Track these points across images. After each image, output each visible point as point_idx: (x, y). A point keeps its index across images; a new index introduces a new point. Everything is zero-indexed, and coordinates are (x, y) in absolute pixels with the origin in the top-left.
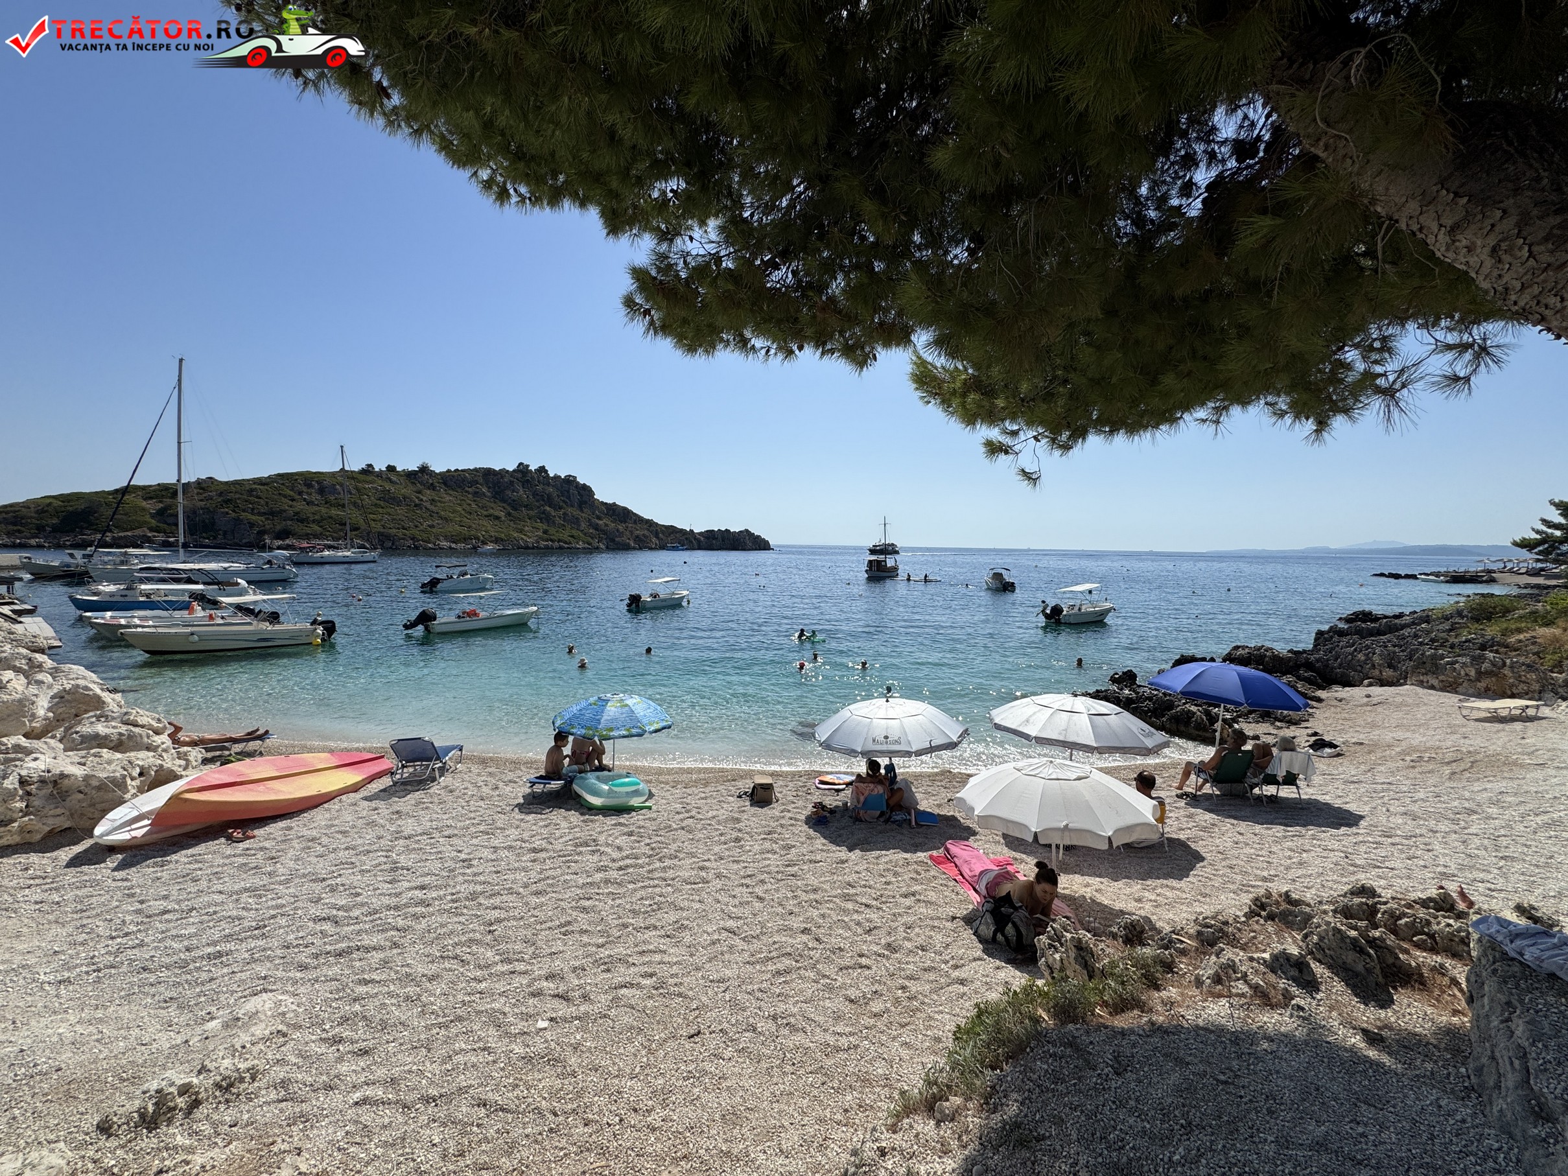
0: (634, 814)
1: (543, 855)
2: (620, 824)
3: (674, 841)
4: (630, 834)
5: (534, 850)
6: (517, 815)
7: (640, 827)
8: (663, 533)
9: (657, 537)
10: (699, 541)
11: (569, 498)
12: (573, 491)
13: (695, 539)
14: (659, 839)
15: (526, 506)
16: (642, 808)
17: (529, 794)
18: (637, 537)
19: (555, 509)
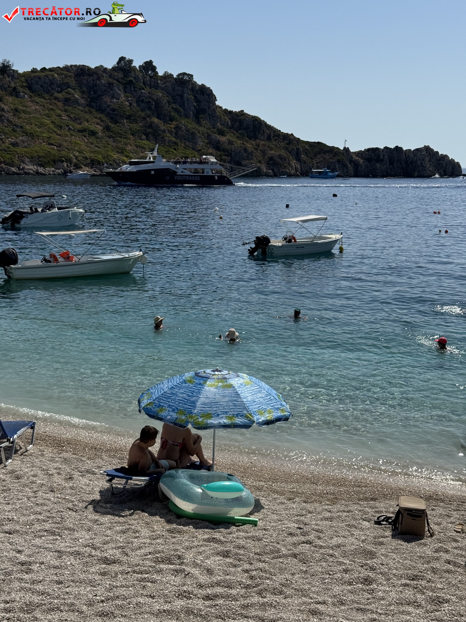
0: (234, 529)
1: (116, 568)
2: (214, 540)
3: (282, 571)
4: (226, 554)
5: (106, 561)
6: (91, 515)
7: (239, 547)
8: (306, 152)
9: (298, 159)
10: (356, 165)
11: (183, 105)
12: (189, 96)
13: (351, 161)
14: (261, 565)
15: (128, 118)
16: (244, 523)
17: (108, 490)
18: (271, 159)
19: (165, 122)
